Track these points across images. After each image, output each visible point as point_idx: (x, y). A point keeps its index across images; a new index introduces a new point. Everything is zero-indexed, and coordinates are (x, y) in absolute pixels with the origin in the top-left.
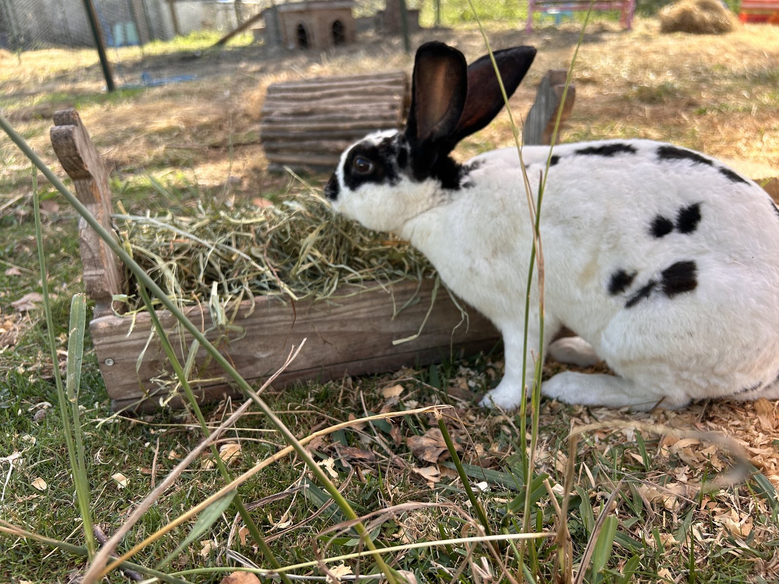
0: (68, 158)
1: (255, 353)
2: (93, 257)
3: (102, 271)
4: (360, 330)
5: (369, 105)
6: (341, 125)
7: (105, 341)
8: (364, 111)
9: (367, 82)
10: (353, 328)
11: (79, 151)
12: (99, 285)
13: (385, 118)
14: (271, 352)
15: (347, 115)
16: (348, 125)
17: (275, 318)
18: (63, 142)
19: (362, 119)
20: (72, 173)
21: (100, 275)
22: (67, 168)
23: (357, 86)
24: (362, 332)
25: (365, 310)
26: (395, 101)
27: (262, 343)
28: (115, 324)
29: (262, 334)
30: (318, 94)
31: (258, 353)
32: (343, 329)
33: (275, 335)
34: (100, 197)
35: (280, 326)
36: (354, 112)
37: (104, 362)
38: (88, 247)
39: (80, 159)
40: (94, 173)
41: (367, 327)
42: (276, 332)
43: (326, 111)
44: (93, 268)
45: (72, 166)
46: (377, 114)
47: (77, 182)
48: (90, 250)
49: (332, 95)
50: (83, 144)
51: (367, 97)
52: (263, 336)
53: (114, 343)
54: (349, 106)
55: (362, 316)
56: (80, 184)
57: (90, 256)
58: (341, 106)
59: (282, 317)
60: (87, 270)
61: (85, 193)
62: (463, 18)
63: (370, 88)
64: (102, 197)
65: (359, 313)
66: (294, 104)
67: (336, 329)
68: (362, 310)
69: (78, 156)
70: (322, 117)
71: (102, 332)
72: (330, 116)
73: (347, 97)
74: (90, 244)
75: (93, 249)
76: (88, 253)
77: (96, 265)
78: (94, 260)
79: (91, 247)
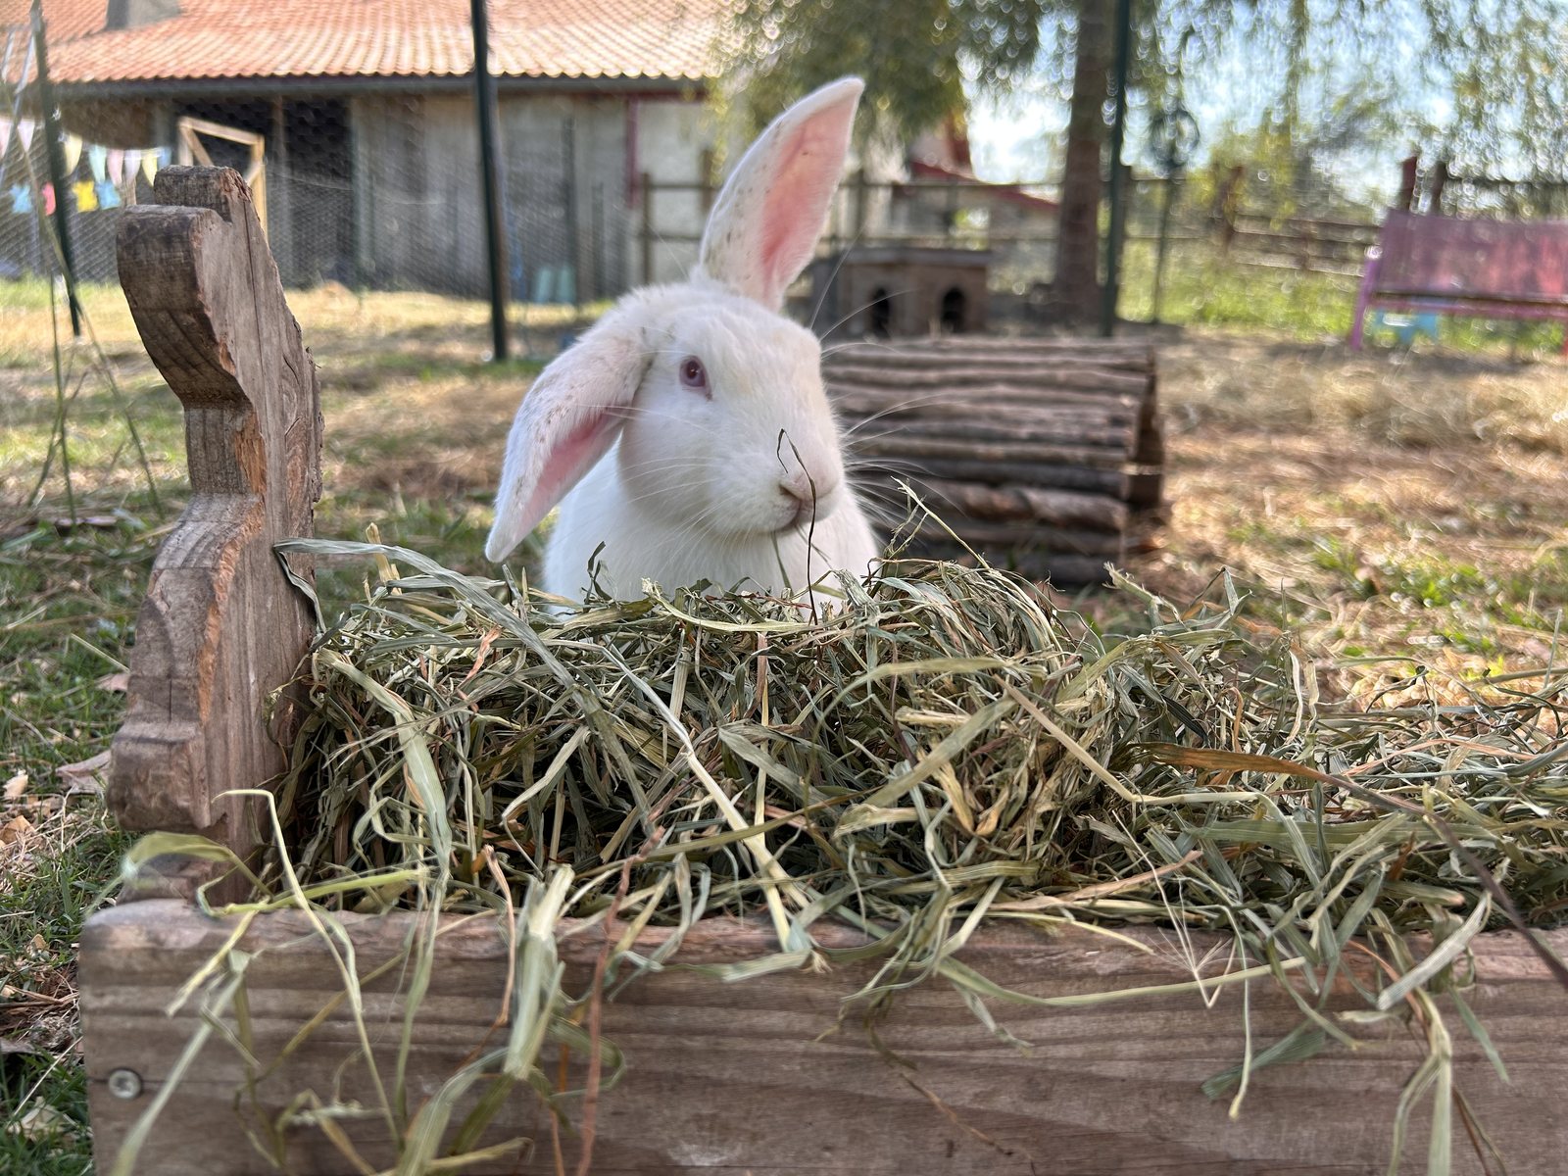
0: (163, 316)
1: (674, 1144)
2: (171, 674)
3: (185, 730)
4: (1101, 1123)
5: (1057, 411)
6: (981, 448)
7: (120, 1000)
8: (1041, 422)
9: (1055, 359)
10: (1076, 1112)
11: (207, 296)
12: (157, 779)
13: (1096, 443)
14: (737, 1151)
15: (998, 427)
16: (998, 450)
17: (776, 1020)
18: (152, 254)
19: (1034, 439)
20: (181, 375)
21: (171, 744)
22: (160, 353)
23: (1030, 365)
24: (1109, 1136)
25: (1139, 1048)
26: (1125, 408)
27: (706, 1110)
28: (172, 940)
29: (713, 1074)
30: (932, 375)
31: (686, 1148)
32: (1030, 1109)
33: (763, 1087)
34: (263, 478)
35: (790, 1056)
36: (1019, 423)
37: (104, 1082)
38: (164, 634)
39: (205, 323)
40: (260, 393)
41: (1129, 1119)
42: (767, 1077)
43: (949, 415)
44: (160, 713)
45: (176, 347)
46: (1075, 431)
47: (196, 413)
48: (168, 648)
49: (965, 382)
50: (237, 283)
51: (1051, 394)
52: (719, 1084)
53: (153, 1013)
54: (1005, 409)
55: (1119, 1069)
56: (204, 419)
57: (160, 670)
58: (986, 408)
59: (802, 1022)
60: (138, 717)
61: (216, 453)
62: (1202, 316)
63: (1061, 374)
64: (272, 477)
65: (1111, 1057)
66: (874, 392)
67: (1004, 1103)
68: (1123, 1047)
69: (198, 311)
70: (936, 425)
71: (118, 964)
72: (958, 425)
73: (1002, 389)
74: (171, 624)
75: (176, 643)
76: (158, 656)
77: (173, 702)
78: (171, 686)
79: (172, 635)
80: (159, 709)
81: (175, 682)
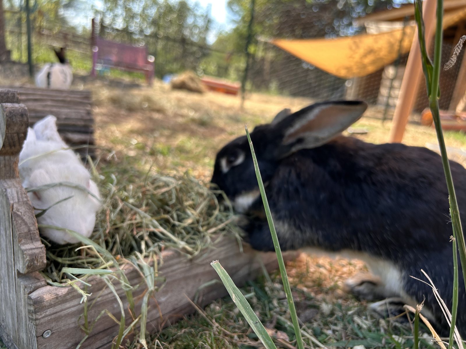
0: (15, 135)
1: (159, 298)
2: (29, 231)
3: (39, 244)
5: (70, 110)
8: (67, 114)
13: (85, 121)
14: (169, 295)
20: (7, 149)
28: (60, 294)
37: (43, 335)
38: (23, 220)
44: (29, 241)
45: (14, 142)
46: (78, 117)
47: (2, 158)
48: (26, 224)
49: (36, 100)
53: (56, 313)
54: (54, 110)
56: (5, 160)
57: (26, 230)
60: (24, 244)
61: (8, 168)
69: (25, 133)
71: (48, 304)
74: (24, 218)
75: (28, 222)
76: (24, 226)
77: (32, 238)
78: (30, 234)
79: (26, 220)
80: (29, 240)
81: (31, 232)
